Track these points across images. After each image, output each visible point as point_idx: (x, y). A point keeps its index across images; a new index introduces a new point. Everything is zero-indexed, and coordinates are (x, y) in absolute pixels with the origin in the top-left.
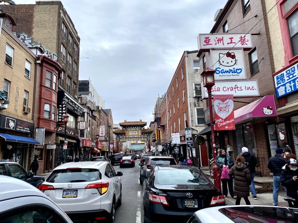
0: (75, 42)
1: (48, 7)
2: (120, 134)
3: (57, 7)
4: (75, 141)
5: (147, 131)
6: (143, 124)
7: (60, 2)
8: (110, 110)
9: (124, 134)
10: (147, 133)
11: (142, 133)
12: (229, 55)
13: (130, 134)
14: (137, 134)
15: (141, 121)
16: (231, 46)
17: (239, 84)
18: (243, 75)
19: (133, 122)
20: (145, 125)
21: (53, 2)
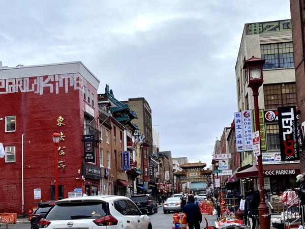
0: (148, 113)
1: (136, 102)
2: (180, 175)
3: (142, 101)
4: (154, 186)
5: (207, 172)
6: (203, 165)
7: (144, 98)
8: (170, 152)
9: (185, 175)
10: (206, 174)
11: (202, 174)
12: (223, 161)
13: (190, 175)
14: (197, 175)
15: (200, 162)
16: (225, 158)
17: (226, 171)
18: (227, 168)
19: (193, 164)
20: (205, 166)
21: (139, 98)
